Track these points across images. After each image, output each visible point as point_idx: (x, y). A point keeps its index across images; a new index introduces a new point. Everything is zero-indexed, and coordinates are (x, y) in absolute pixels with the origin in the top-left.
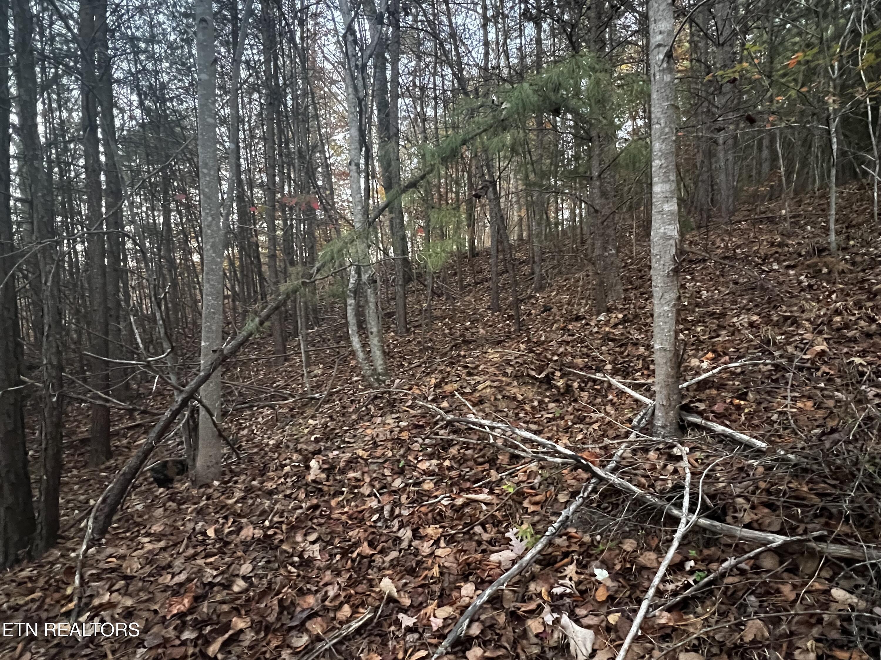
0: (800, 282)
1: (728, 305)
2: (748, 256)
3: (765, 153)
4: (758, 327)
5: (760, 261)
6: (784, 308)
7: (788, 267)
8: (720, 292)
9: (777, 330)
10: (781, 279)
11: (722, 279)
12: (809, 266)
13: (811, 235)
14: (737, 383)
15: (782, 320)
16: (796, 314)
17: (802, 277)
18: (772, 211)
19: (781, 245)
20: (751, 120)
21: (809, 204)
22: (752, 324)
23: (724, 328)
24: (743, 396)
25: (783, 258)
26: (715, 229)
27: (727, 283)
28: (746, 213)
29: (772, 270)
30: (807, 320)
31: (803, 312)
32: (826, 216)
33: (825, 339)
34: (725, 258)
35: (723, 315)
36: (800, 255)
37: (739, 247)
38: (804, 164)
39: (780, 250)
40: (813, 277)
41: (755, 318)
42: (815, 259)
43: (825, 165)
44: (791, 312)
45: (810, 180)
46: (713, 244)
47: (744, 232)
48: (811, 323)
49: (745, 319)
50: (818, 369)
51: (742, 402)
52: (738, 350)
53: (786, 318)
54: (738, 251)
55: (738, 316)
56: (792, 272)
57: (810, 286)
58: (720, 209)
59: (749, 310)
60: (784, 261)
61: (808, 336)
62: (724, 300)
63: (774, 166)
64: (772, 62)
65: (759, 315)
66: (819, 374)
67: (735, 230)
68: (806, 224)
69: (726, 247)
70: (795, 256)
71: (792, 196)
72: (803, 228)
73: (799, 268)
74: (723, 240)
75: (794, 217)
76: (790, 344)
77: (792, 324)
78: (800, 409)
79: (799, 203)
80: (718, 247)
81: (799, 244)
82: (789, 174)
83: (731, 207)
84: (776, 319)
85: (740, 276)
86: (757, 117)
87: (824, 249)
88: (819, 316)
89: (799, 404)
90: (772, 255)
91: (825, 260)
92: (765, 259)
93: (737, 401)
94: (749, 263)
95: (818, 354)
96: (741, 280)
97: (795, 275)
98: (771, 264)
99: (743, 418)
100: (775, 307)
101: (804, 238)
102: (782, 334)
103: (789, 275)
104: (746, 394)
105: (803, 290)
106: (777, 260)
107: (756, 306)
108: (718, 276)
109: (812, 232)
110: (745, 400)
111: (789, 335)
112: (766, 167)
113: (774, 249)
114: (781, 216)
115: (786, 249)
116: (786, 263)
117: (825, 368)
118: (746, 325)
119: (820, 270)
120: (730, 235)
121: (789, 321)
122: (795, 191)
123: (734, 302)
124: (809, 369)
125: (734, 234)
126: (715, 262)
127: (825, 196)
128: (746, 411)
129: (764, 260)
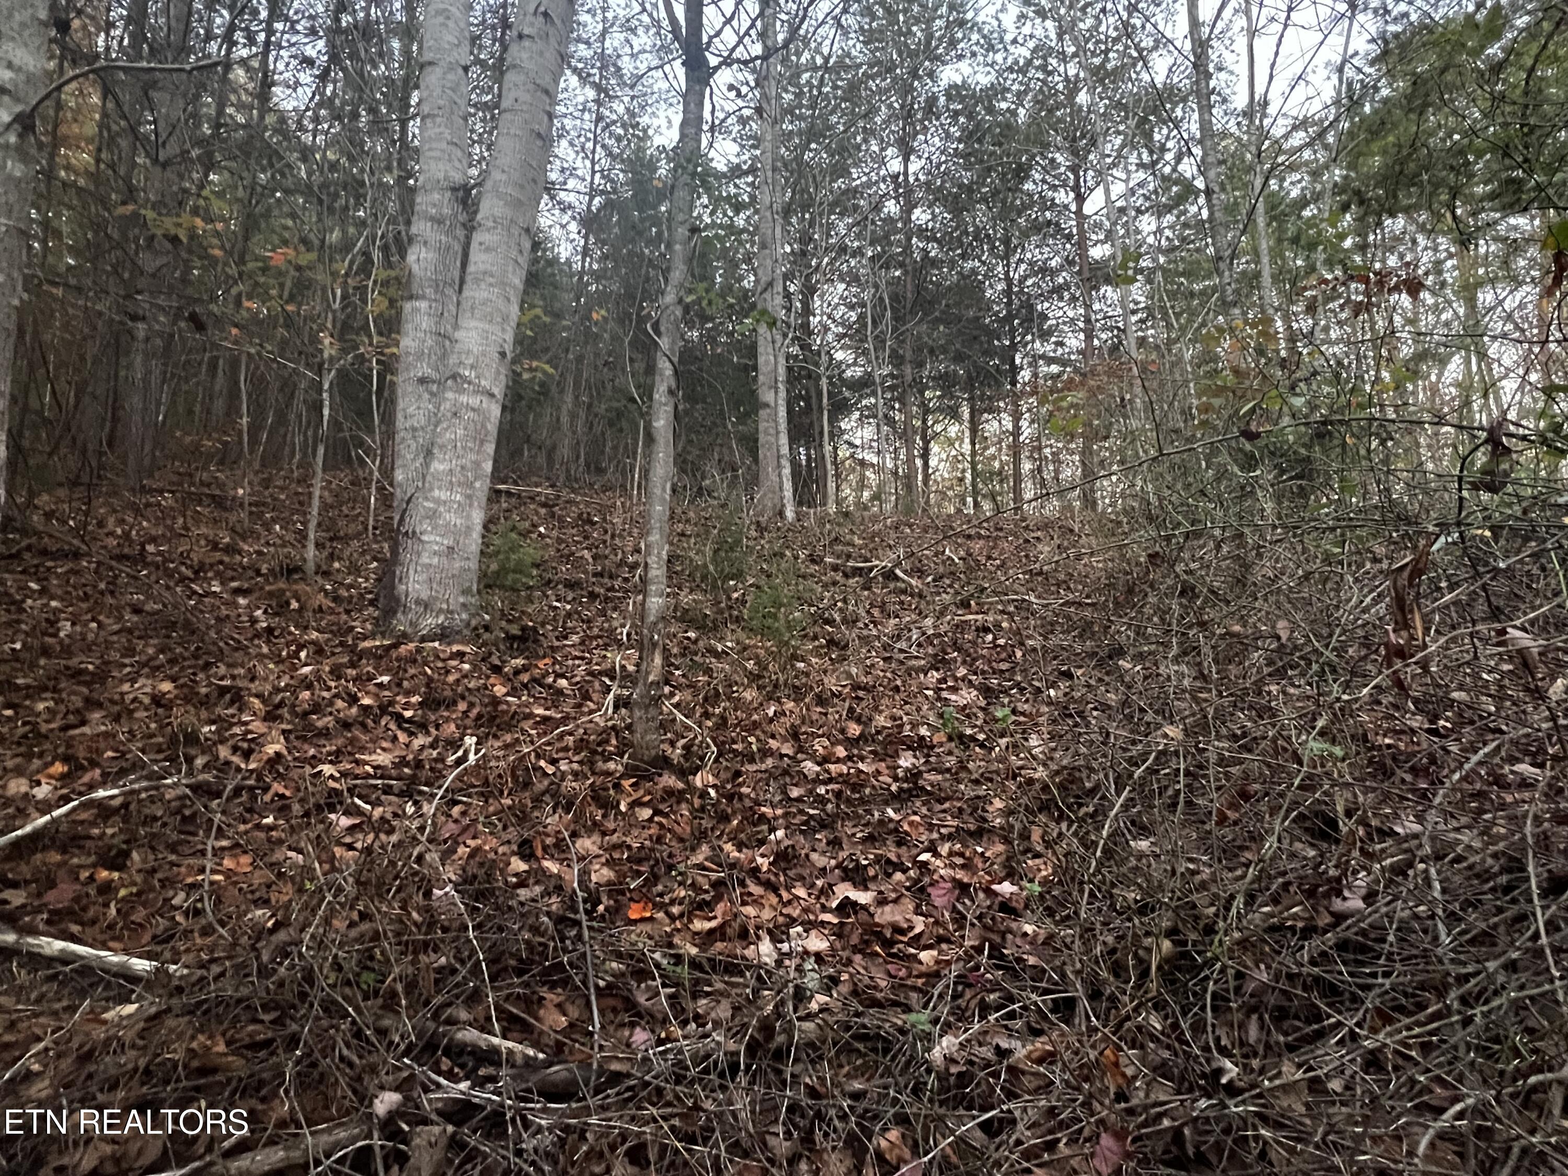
0: (254, 621)
1: (115, 656)
2: (166, 561)
3: (220, 380)
4: (169, 707)
5: (189, 573)
6: (222, 670)
7: (238, 591)
8: (100, 624)
9: (204, 714)
10: (224, 612)
11: (110, 600)
12: (271, 594)
13: (279, 542)
14: (109, 831)
15: (215, 694)
16: (240, 683)
17: (259, 613)
18: (221, 486)
19: (231, 550)
20: (198, 324)
21: (282, 489)
22: (157, 700)
23: (100, 705)
24: (117, 861)
25: (230, 573)
26: (108, 494)
27: (119, 609)
28: (175, 478)
29: (208, 594)
30: (257, 696)
31: (252, 680)
32: (305, 514)
33: (284, 732)
34: (121, 558)
35: (101, 677)
36: (258, 573)
37: (153, 540)
38: (281, 419)
39: (226, 559)
40: (276, 614)
41: (166, 686)
42: (282, 585)
43: (310, 433)
44: (233, 677)
45: (287, 450)
46: (101, 524)
47: (165, 515)
48: (264, 702)
49: (144, 687)
50: (266, 789)
51: (116, 875)
52: (123, 754)
53: (223, 691)
54: (150, 548)
55: (133, 681)
56: (242, 601)
57: (270, 630)
58: (124, 458)
59: (158, 668)
60: (233, 579)
61: (258, 726)
62: (108, 645)
63: (232, 410)
64: (246, 239)
65: (174, 680)
66: (268, 798)
67: (148, 505)
68: (274, 520)
69: (126, 535)
70: (251, 573)
71: (257, 465)
72: (268, 527)
73: (257, 594)
74: (122, 522)
75: (256, 504)
76: (222, 741)
77: (232, 703)
78: (229, 873)
79: (266, 483)
80: (111, 534)
81: (259, 553)
82: (254, 429)
83: (147, 462)
84: (204, 690)
85: (149, 597)
86: (210, 323)
87: (297, 569)
88: (278, 690)
89: (228, 863)
90: (212, 565)
91: (295, 587)
92: (199, 570)
93: (104, 874)
94: (169, 574)
95: (270, 760)
96: (151, 606)
97: (248, 606)
98: (208, 581)
99: (113, 911)
100: (207, 666)
101: (268, 543)
102: (213, 722)
103: (236, 606)
104: (127, 854)
105: (257, 636)
106: (218, 574)
107: (172, 661)
108: (102, 593)
109: (281, 538)
110: (120, 868)
111: (224, 724)
112: (219, 405)
113: (218, 555)
114: (234, 498)
115: (238, 558)
116: (234, 584)
117: (278, 787)
118: (147, 700)
119: (288, 603)
120: (138, 512)
121: (228, 697)
122: (263, 458)
123: (130, 651)
124: (251, 789)
125: (148, 512)
126: (99, 563)
127: (305, 481)
128: (122, 893)
129: (196, 573)
